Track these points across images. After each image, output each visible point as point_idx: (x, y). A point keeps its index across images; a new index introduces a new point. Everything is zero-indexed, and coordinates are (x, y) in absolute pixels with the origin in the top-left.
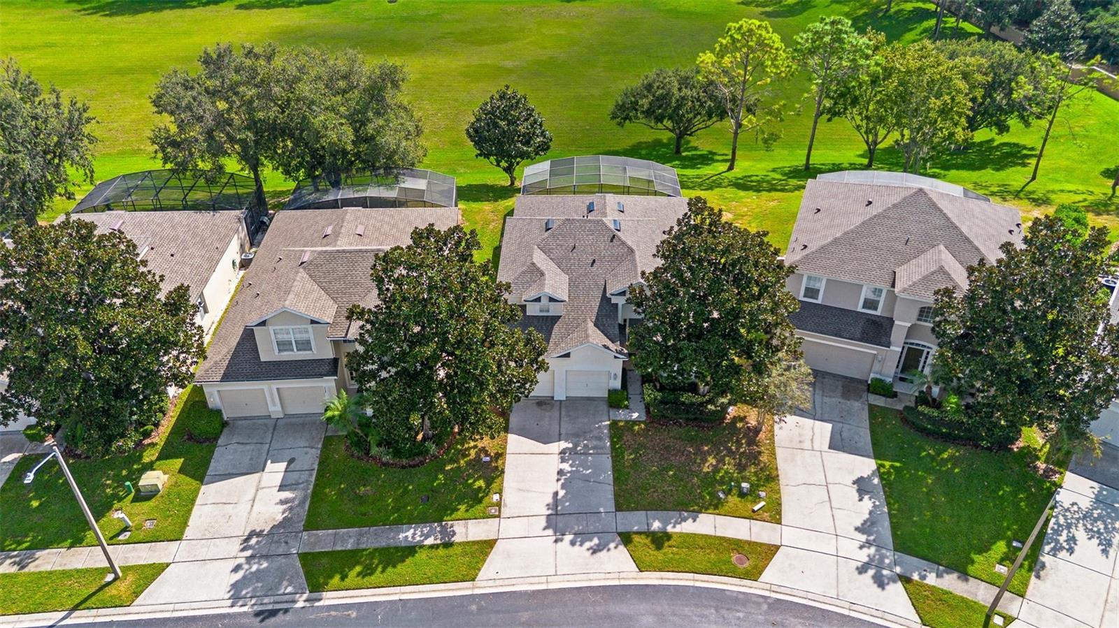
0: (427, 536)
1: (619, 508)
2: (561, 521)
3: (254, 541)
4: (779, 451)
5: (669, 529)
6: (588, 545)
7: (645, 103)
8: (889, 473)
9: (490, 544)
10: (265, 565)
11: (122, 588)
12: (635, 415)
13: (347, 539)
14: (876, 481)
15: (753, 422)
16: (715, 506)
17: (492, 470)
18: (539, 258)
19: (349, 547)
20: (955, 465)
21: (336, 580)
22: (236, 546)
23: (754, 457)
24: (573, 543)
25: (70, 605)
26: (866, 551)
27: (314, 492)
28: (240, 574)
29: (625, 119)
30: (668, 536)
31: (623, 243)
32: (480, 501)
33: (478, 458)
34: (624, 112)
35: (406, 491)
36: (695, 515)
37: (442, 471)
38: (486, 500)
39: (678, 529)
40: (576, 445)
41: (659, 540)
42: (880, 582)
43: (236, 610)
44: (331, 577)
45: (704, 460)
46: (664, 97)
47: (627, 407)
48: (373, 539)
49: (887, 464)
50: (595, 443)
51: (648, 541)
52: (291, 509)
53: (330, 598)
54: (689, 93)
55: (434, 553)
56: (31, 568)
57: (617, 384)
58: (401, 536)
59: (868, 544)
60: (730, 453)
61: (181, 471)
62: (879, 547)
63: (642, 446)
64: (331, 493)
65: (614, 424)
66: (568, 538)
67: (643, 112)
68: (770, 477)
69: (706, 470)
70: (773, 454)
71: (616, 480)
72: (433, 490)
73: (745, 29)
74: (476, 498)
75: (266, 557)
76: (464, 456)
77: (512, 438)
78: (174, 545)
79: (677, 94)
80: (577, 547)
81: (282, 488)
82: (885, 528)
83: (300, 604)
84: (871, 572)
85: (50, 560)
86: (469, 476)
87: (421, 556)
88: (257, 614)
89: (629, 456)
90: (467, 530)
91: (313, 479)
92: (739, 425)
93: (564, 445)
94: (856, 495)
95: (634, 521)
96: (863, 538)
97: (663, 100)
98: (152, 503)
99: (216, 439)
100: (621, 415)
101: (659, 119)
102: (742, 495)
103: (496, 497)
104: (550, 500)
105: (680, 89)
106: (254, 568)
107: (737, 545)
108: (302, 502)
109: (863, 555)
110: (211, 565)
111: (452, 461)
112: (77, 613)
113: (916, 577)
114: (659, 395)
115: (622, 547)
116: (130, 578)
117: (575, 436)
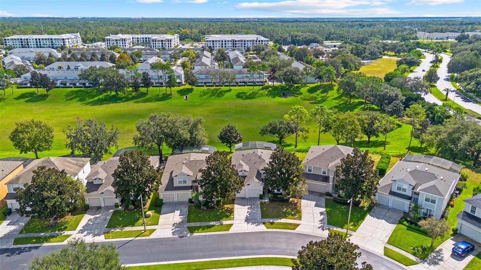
0: (217, 223)
1: (262, 218)
2: (248, 221)
3: (175, 225)
4: (302, 207)
5: (274, 221)
6: (255, 224)
7: (269, 129)
8: (328, 211)
9: (232, 225)
10: (179, 229)
11: (147, 233)
12: (266, 201)
13: (198, 224)
14: (325, 212)
15: (296, 202)
16: (285, 217)
17: (231, 211)
18: (241, 162)
19: (198, 225)
20: (345, 209)
21: (196, 231)
22: (171, 226)
23: (296, 208)
24: (251, 224)
25: (135, 236)
26: (321, 225)
27: (188, 216)
28: (173, 231)
29: (264, 134)
30: (274, 223)
31: (262, 159)
32: (229, 217)
33: (227, 209)
34: (263, 132)
35: (210, 215)
36: (281, 219)
37: (219, 211)
38: (230, 217)
39: (277, 221)
40: (251, 207)
41: (272, 223)
42: (323, 230)
43: (174, 236)
44: (195, 230)
45: (283, 209)
46: (274, 127)
47: (264, 199)
48: (203, 224)
49: (328, 209)
50: (256, 206)
51: (269, 224)
52: (183, 219)
53: (195, 234)
54: (282, 126)
55: (219, 226)
56: (124, 230)
57: (262, 193)
58: (210, 224)
59: (321, 223)
60: (290, 207)
61: (154, 212)
62: (324, 224)
63: (268, 207)
64: (192, 216)
65: (261, 203)
66: (250, 223)
67: (269, 132)
68: (299, 212)
69: (284, 211)
70: (301, 208)
71: (261, 213)
72: (217, 215)
73: (296, 108)
74: (227, 217)
75: (179, 228)
76: (224, 209)
77: (235, 205)
78: (157, 226)
79: (279, 127)
80: (252, 225)
81: (180, 215)
82: (326, 221)
83: (189, 235)
84: (321, 228)
85: (127, 229)
86: (225, 213)
87: (216, 227)
88: (179, 237)
89: (265, 209)
90: (226, 222)
91: (187, 213)
92: (293, 202)
93: (248, 206)
94: (320, 215)
95: (266, 220)
96: (320, 222)
97: (275, 128)
98: (149, 218)
99: (162, 206)
100: (263, 201)
101: (274, 134)
102: (292, 215)
103: (232, 216)
104: (246, 217)
105: (279, 125)
106: (177, 229)
107: (290, 224)
108: (186, 218)
109: (320, 225)
110: (166, 229)
111: (221, 210)
112: (137, 238)
113: (331, 229)
114: (272, 196)
115: (263, 225)
116: (148, 231)
117: (251, 205)
